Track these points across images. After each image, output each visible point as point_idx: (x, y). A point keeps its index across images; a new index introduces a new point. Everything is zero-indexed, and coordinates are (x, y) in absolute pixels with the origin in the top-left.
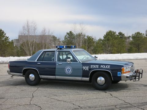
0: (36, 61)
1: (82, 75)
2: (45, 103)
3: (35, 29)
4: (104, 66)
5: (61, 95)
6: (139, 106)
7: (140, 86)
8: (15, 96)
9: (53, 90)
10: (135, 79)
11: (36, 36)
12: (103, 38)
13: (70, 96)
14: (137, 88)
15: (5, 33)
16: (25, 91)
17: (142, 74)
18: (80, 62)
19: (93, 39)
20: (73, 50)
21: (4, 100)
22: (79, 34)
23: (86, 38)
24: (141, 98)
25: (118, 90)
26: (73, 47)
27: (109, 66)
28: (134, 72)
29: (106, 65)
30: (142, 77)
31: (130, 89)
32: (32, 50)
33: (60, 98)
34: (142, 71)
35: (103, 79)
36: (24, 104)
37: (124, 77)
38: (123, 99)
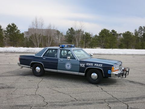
0: (42, 56)
1: (79, 71)
2: (48, 93)
3: (42, 25)
4: (98, 65)
5: (61, 87)
6: (124, 101)
7: (126, 82)
8: (23, 86)
9: (55, 81)
10: (122, 76)
11: (43, 30)
12: (98, 35)
13: (68, 88)
14: (124, 83)
15: (17, 27)
16: (32, 81)
17: (128, 72)
18: (78, 60)
19: (90, 35)
20: (72, 49)
21: (14, 89)
22: (79, 30)
23: (84, 34)
24: (126, 94)
25: (108, 85)
26: (73, 46)
27: (101, 65)
28: (122, 70)
29: (99, 63)
30: (128, 75)
31: (118, 85)
32: (39, 42)
33: (60, 90)
34: (129, 69)
35: (96, 75)
36: (31, 94)
37: (113, 74)
38: (111, 93)
